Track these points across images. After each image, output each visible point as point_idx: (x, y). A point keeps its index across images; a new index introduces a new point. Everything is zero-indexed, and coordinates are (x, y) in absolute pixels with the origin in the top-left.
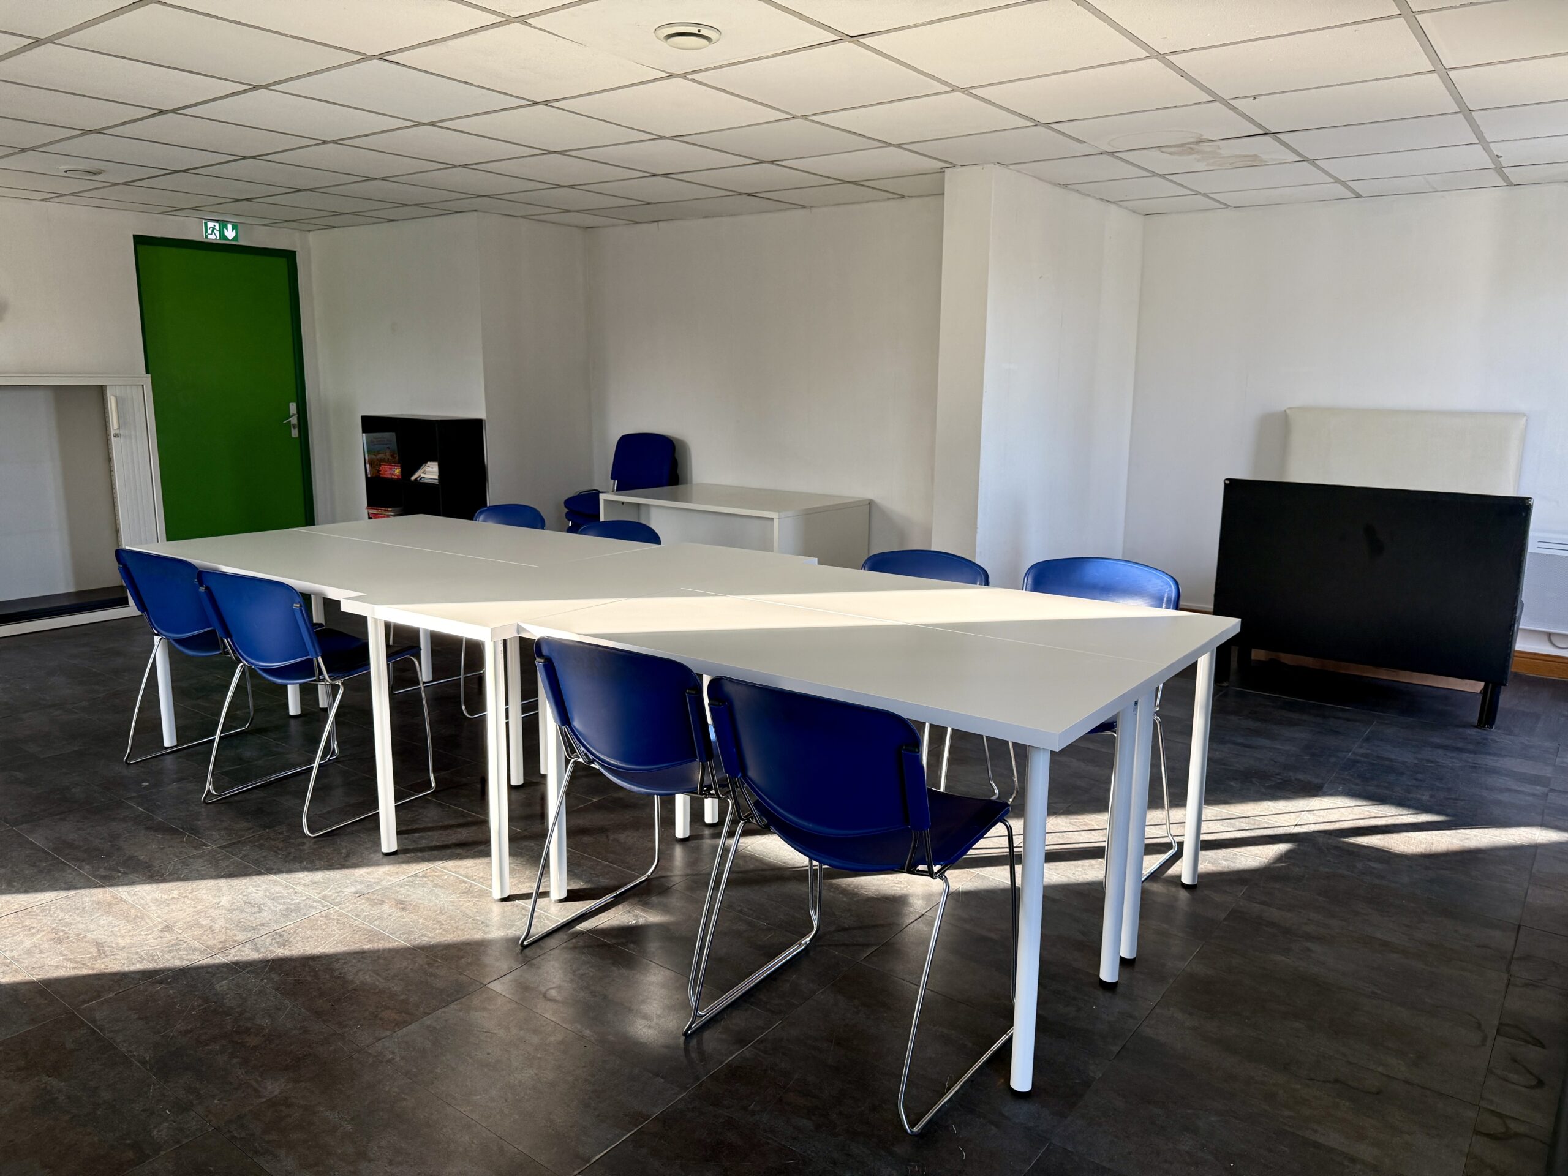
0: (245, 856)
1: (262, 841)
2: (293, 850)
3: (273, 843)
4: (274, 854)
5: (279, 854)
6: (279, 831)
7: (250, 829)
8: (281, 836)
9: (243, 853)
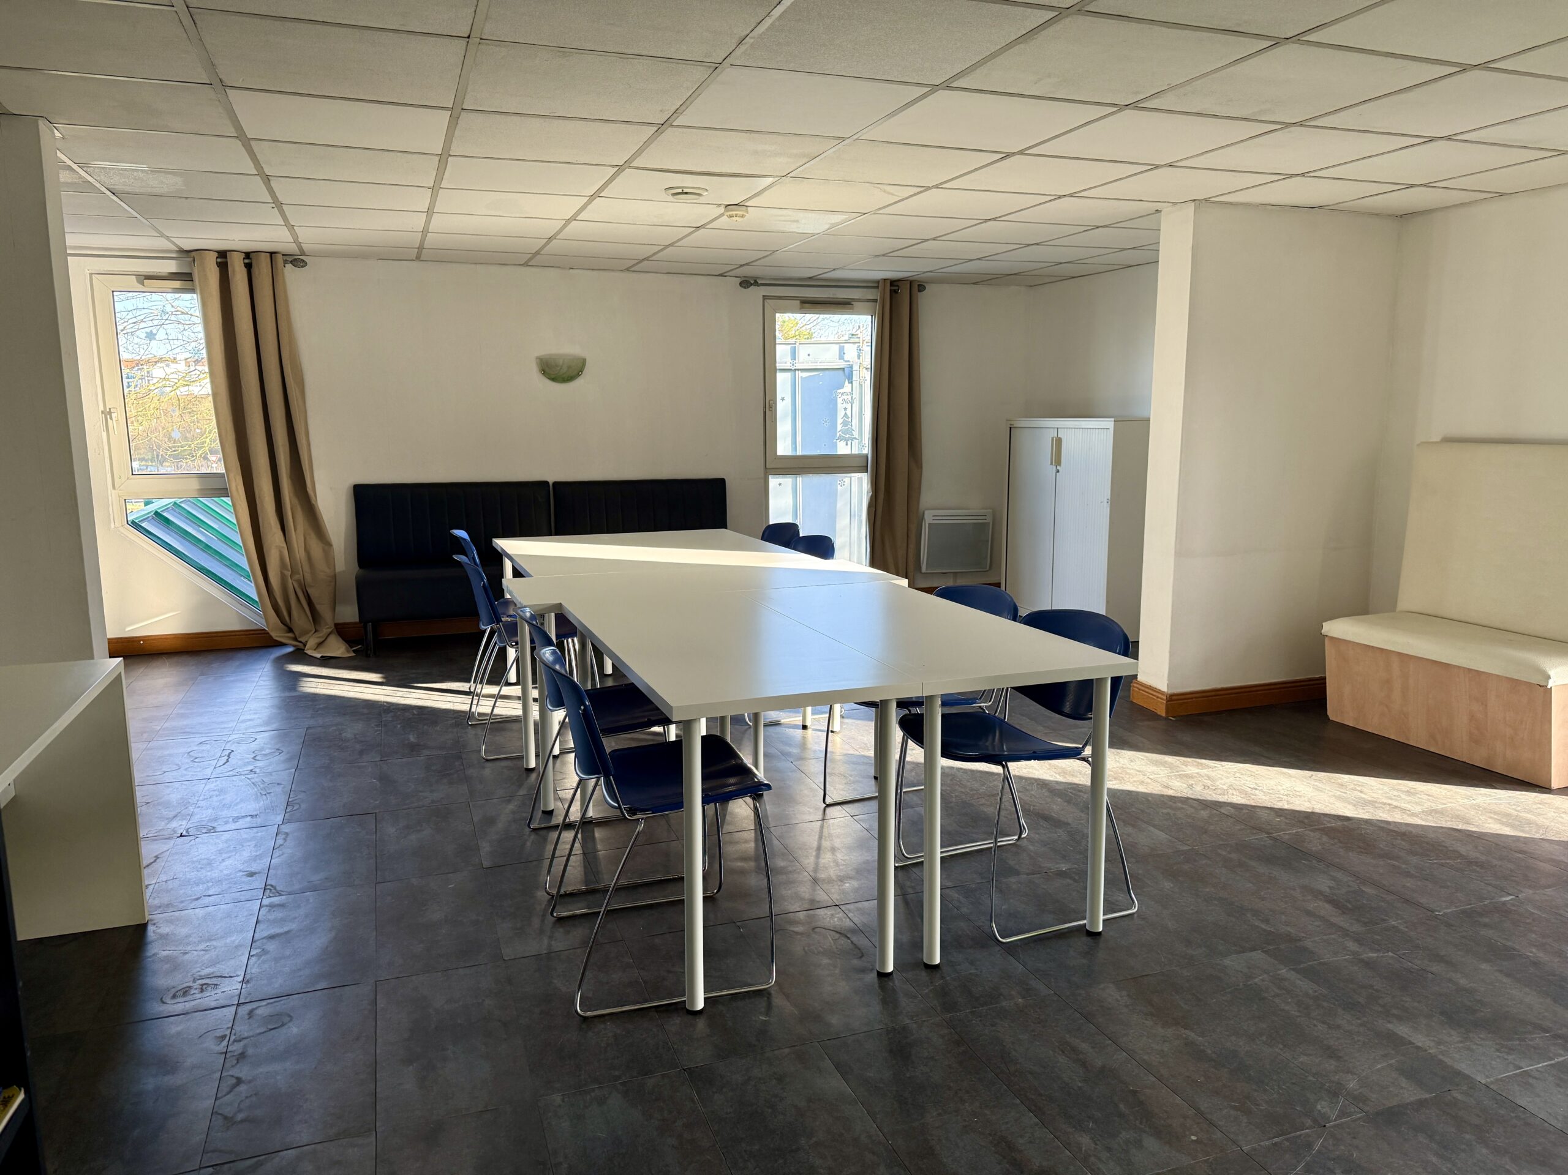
0: (983, 785)
1: (971, 793)
2: (949, 782)
3: (963, 790)
4: (962, 782)
5: (958, 781)
6: (958, 798)
7: (982, 805)
8: (957, 794)
9: (984, 788)
